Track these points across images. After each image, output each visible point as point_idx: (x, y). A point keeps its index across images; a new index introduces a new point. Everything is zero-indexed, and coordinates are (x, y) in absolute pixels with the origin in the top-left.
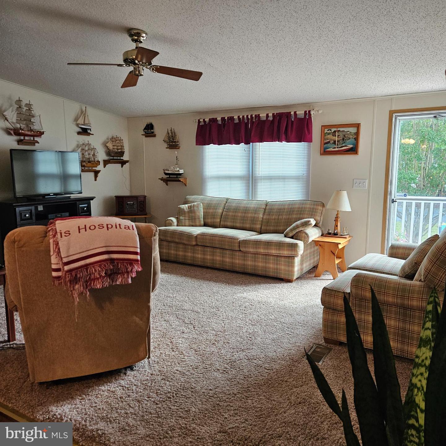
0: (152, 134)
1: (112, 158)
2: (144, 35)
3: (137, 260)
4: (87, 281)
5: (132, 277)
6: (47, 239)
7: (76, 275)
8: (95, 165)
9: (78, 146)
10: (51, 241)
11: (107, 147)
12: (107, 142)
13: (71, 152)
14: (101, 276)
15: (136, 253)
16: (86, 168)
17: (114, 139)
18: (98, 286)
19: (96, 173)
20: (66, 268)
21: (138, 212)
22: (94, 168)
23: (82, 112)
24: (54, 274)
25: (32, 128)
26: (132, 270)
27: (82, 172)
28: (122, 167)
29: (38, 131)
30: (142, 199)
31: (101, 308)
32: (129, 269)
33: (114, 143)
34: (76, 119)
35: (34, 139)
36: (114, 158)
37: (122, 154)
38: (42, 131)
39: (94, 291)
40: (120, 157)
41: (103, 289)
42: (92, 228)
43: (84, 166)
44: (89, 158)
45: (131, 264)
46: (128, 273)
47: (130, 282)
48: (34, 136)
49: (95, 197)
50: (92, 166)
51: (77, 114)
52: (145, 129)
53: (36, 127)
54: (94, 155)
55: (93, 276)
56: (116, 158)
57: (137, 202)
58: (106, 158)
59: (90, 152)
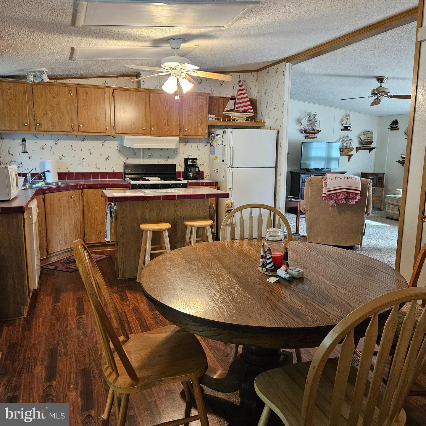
0: (396, 128)
1: (363, 146)
2: (386, 79)
3: (359, 194)
4: (336, 200)
5: (355, 201)
6: (322, 181)
7: (332, 196)
8: (350, 151)
9: (340, 139)
10: (324, 182)
11: (360, 138)
12: (361, 135)
13: (335, 143)
14: (342, 198)
15: (359, 190)
16: (343, 153)
17: (366, 133)
18: (340, 202)
19: (350, 156)
20: (329, 193)
21: (376, 185)
22: (349, 153)
23: (346, 116)
24: (323, 195)
25: (314, 129)
26: (356, 198)
27: (340, 155)
28: (370, 152)
29: (317, 130)
30: (381, 176)
31: (340, 214)
32: (355, 198)
33: (366, 136)
34: (342, 121)
35: (314, 135)
36: (364, 146)
37: (371, 142)
38: (320, 130)
39: (338, 204)
40: (369, 145)
41: (342, 204)
42: (341, 178)
43: (342, 151)
44: (346, 146)
45: (356, 195)
46: (354, 199)
47: (355, 204)
48: (314, 133)
49: (346, 172)
50: (348, 151)
51: (342, 117)
52: (391, 124)
53: (316, 128)
54: (350, 144)
55: (338, 198)
56: (366, 146)
57: (377, 178)
58: (359, 146)
59: (347, 142)
